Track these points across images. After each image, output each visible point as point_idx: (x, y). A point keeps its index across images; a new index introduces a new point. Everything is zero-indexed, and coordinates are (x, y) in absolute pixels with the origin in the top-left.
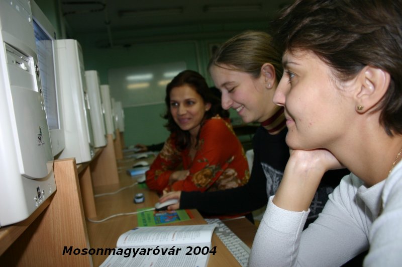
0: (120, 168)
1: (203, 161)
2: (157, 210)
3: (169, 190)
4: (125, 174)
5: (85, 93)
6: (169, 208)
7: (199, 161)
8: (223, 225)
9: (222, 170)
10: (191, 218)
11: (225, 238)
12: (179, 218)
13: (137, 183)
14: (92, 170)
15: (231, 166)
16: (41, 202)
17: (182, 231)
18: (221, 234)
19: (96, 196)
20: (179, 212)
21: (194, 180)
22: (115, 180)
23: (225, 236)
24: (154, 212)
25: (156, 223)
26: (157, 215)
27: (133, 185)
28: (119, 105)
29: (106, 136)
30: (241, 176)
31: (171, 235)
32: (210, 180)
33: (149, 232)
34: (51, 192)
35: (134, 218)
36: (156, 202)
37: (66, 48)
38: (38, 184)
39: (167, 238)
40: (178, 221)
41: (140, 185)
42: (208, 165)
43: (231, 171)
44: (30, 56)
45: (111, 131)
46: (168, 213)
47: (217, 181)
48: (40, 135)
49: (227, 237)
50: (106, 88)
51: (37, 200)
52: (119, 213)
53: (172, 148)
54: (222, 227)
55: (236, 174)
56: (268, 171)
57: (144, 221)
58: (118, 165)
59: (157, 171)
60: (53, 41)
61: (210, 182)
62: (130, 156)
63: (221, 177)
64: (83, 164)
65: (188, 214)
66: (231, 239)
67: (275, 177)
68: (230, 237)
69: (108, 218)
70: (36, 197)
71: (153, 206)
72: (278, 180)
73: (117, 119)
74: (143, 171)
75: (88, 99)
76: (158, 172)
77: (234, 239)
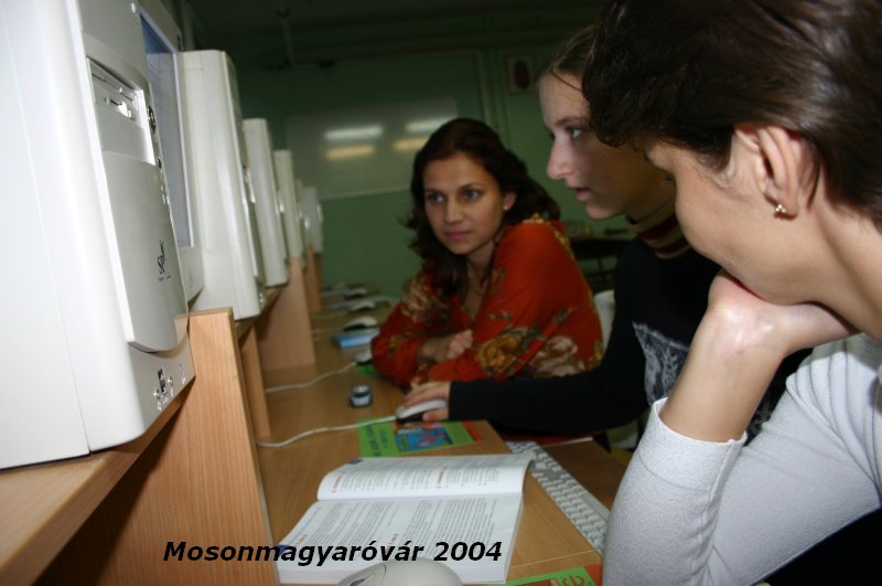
0: (318, 331)
1: (500, 317)
2: (401, 422)
3: (425, 380)
4: (329, 345)
5: (244, 167)
6: (426, 417)
7: (492, 317)
8: (544, 455)
9: (541, 339)
10: (475, 439)
11: (550, 483)
12: (449, 441)
13: (354, 364)
14: (261, 336)
15: (563, 330)
16: (167, 400)
17: (458, 467)
18: (541, 474)
19: (269, 390)
20: (450, 428)
21: (480, 357)
22: (308, 358)
23: (551, 480)
24: (394, 427)
25: (400, 450)
26: (401, 432)
27: (346, 369)
28: (311, 194)
29: (287, 262)
30: (585, 352)
31: (434, 476)
32: (514, 359)
33: (387, 468)
34: (184, 381)
35: (352, 437)
36: (397, 406)
37: (202, 69)
38: (161, 363)
39: (427, 482)
40: (447, 447)
41: (362, 369)
42: (509, 327)
43: (564, 343)
44: (137, 87)
45: (296, 252)
46: (424, 429)
47: (531, 363)
48: (162, 257)
49: (555, 482)
50: (284, 157)
51: (159, 398)
52: (318, 427)
53: (428, 294)
54: (542, 460)
55: (575, 350)
56: (649, 341)
57: (374, 444)
58: (314, 324)
59: (393, 339)
60: (175, 55)
61: (515, 364)
62: (336, 306)
63: (541, 354)
64: (243, 321)
65: (469, 431)
66: (565, 485)
67: (666, 355)
68: (560, 481)
69: (295, 438)
70: (158, 391)
71: (392, 412)
72: (675, 363)
73: (307, 224)
74: (366, 339)
75: (250, 181)
76: (394, 341)
77: (570, 486)
